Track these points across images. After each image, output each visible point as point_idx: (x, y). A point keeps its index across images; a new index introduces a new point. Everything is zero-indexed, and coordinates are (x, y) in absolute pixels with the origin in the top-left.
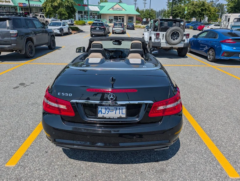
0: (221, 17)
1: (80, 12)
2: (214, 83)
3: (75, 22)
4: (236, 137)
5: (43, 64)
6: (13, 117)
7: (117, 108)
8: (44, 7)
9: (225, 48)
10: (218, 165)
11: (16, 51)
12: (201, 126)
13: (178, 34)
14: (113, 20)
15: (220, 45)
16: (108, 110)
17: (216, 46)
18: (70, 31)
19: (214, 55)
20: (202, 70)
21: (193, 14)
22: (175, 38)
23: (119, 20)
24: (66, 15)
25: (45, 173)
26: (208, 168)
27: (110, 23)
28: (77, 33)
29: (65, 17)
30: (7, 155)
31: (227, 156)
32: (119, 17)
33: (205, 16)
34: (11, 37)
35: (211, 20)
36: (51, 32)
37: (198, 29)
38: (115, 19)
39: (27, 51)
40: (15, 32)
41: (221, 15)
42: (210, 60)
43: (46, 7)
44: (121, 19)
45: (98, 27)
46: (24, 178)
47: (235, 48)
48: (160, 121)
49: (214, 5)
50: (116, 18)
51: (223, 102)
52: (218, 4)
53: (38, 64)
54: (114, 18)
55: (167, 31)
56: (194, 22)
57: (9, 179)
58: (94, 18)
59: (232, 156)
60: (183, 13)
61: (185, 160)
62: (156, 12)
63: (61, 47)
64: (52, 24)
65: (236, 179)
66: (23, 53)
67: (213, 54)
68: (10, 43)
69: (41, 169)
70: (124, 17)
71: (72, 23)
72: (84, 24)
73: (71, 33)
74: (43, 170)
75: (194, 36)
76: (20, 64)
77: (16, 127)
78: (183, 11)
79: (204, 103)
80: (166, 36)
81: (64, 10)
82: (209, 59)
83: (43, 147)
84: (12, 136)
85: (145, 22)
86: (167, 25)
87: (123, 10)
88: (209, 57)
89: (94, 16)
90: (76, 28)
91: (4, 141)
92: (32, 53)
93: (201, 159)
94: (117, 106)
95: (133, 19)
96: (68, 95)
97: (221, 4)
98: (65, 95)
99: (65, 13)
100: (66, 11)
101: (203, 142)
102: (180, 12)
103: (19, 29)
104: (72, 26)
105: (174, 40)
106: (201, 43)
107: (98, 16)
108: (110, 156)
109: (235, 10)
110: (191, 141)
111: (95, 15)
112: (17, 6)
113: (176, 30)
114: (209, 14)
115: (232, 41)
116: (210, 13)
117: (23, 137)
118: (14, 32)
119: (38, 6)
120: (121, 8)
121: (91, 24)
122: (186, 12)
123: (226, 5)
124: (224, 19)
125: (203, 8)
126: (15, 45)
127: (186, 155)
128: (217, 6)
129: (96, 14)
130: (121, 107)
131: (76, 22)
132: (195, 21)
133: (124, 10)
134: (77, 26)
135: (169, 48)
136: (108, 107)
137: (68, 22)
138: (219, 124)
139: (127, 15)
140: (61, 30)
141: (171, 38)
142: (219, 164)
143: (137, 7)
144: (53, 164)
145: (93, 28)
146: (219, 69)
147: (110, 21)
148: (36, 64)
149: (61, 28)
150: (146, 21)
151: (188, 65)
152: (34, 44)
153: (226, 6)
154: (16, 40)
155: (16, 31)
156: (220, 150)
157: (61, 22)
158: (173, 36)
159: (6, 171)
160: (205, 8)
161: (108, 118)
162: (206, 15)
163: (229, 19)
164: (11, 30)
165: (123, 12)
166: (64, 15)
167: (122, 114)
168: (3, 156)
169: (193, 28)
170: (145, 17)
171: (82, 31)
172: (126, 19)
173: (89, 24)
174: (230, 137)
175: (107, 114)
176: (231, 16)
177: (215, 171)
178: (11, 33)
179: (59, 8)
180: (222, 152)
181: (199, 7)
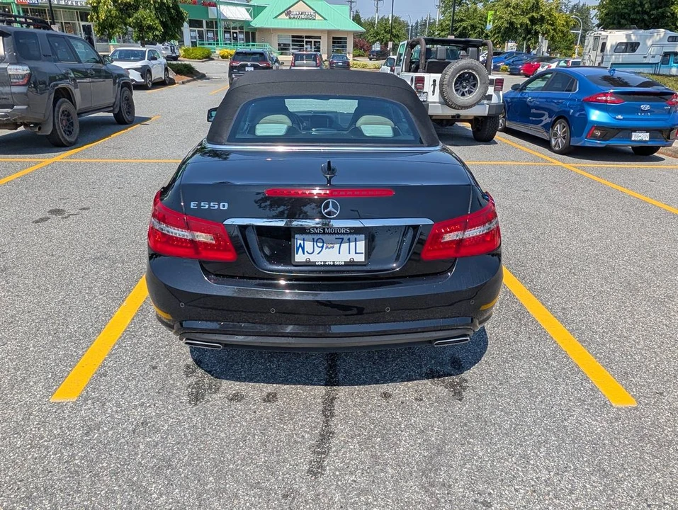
0: (582, 42)
1: (195, 23)
2: (570, 204)
3: (181, 52)
4: (625, 322)
5: (106, 161)
6: (47, 290)
7: (343, 239)
8: (94, 7)
9: (596, 116)
10: (584, 382)
11: (26, 125)
12: (541, 300)
13: (475, 78)
14: (289, 45)
15: (583, 110)
16: (320, 245)
17: (572, 111)
18: (170, 76)
19: (568, 134)
20: (539, 174)
21: (509, 32)
22: (467, 89)
23: (305, 46)
24: (156, 29)
25: (158, 412)
26: (561, 389)
27: (282, 54)
28: (188, 81)
29: (154, 36)
30: (50, 376)
31: (606, 362)
32: (307, 37)
33: (540, 36)
34: (11, 85)
35: (556, 48)
36: (120, 76)
37: (522, 71)
38: (293, 45)
39: (57, 128)
40: (23, 70)
41: (583, 37)
42: (557, 149)
43: (97, 7)
44: (311, 45)
45: (249, 63)
46: (106, 424)
47: (620, 117)
48: (450, 270)
49: (563, 7)
50: (298, 40)
51: (594, 246)
52: (575, 5)
53: (93, 161)
54: (293, 41)
55: (444, 72)
56: (512, 53)
57: (68, 429)
58: (235, 39)
59: (617, 362)
60: (482, 29)
61: (505, 374)
62: (408, 26)
63: (150, 119)
64: (117, 54)
65: (628, 408)
66: (48, 130)
67: (564, 133)
68: (10, 102)
69: (148, 405)
70: (320, 38)
71: (174, 55)
72: (208, 57)
73: (172, 82)
74: (152, 406)
75: (515, 88)
76: (41, 162)
77: (61, 315)
78: (482, 23)
79: (546, 250)
80: (441, 85)
81: (150, 16)
82: (555, 146)
83: (143, 357)
84: (55, 334)
85: (377, 52)
86: (444, 56)
87: (318, 17)
88: (553, 143)
89: (235, 35)
90: (186, 66)
91: (34, 347)
92: (70, 133)
93: (545, 370)
94: (344, 234)
95: (346, 43)
96: (217, 206)
97: (581, 5)
98: (210, 206)
99: (155, 24)
100: (158, 18)
101: (548, 334)
102: (473, 27)
103: (34, 64)
104: (175, 62)
105: (463, 95)
106: (532, 104)
107: (247, 33)
108: (320, 372)
109: (619, 22)
110: (517, 333)
111: (237, 31)
112: (9, 4)
113: (469, 68)
114: (552, 32)
115: (613, 99)
116: (554, 30)
117: (85, 335)
118: (20, 72)
119: (74, 3)
120: (312, 12)
121: (227, 57)
122: (490, 26)
123: (594, 9)
124: (591, 46)
125: (534, 14)
126: (25, 107)
127: (508, 363)
128: (571, 12)
129: (241, 28)
130: (352, 237)
131: (184, 51)
132: (514, 50)
133: (321, 18)
134: (187, 62)
135: (450, 118)
136: (320, 236)
137: (162, 50)
138: (584, 296)
139: (329, 32)
140: (145, 72)
141: (456, 90)
142: (587, 379)
143: (354, 10)
144: (175, 392)
145: (236, 67)
146: (580, 172)
147: (282, 49)
148: (87, 161)
149: (144, 67)
150: (381, 52)
151: (501, 163)
152: (76, 108)
153: (596, 11)
154: (26, 94)
155: (26, 68)
156: (589, 351)
157: (144, 49)
158: (461, 83)
159: (56, 412)
160: (541, 15)
161: (320, 263)
162: (543, 34)
163: (604, 44)
164: (11, 64)
165: (316, 25)
166: (150, 28)
167: (356, 253)
168: (41, 379)
169: (509, 70)
170: (378, 40)
171: (203, 77)
172: (325, 44)
173: (223, 57)
174: (612, 321)
175: (318, 253)
176: (609, 37)
177: (578, 393)
178: (10, 73)
179: (136, 9)
180: (595, 356)
181: (524, 13)
